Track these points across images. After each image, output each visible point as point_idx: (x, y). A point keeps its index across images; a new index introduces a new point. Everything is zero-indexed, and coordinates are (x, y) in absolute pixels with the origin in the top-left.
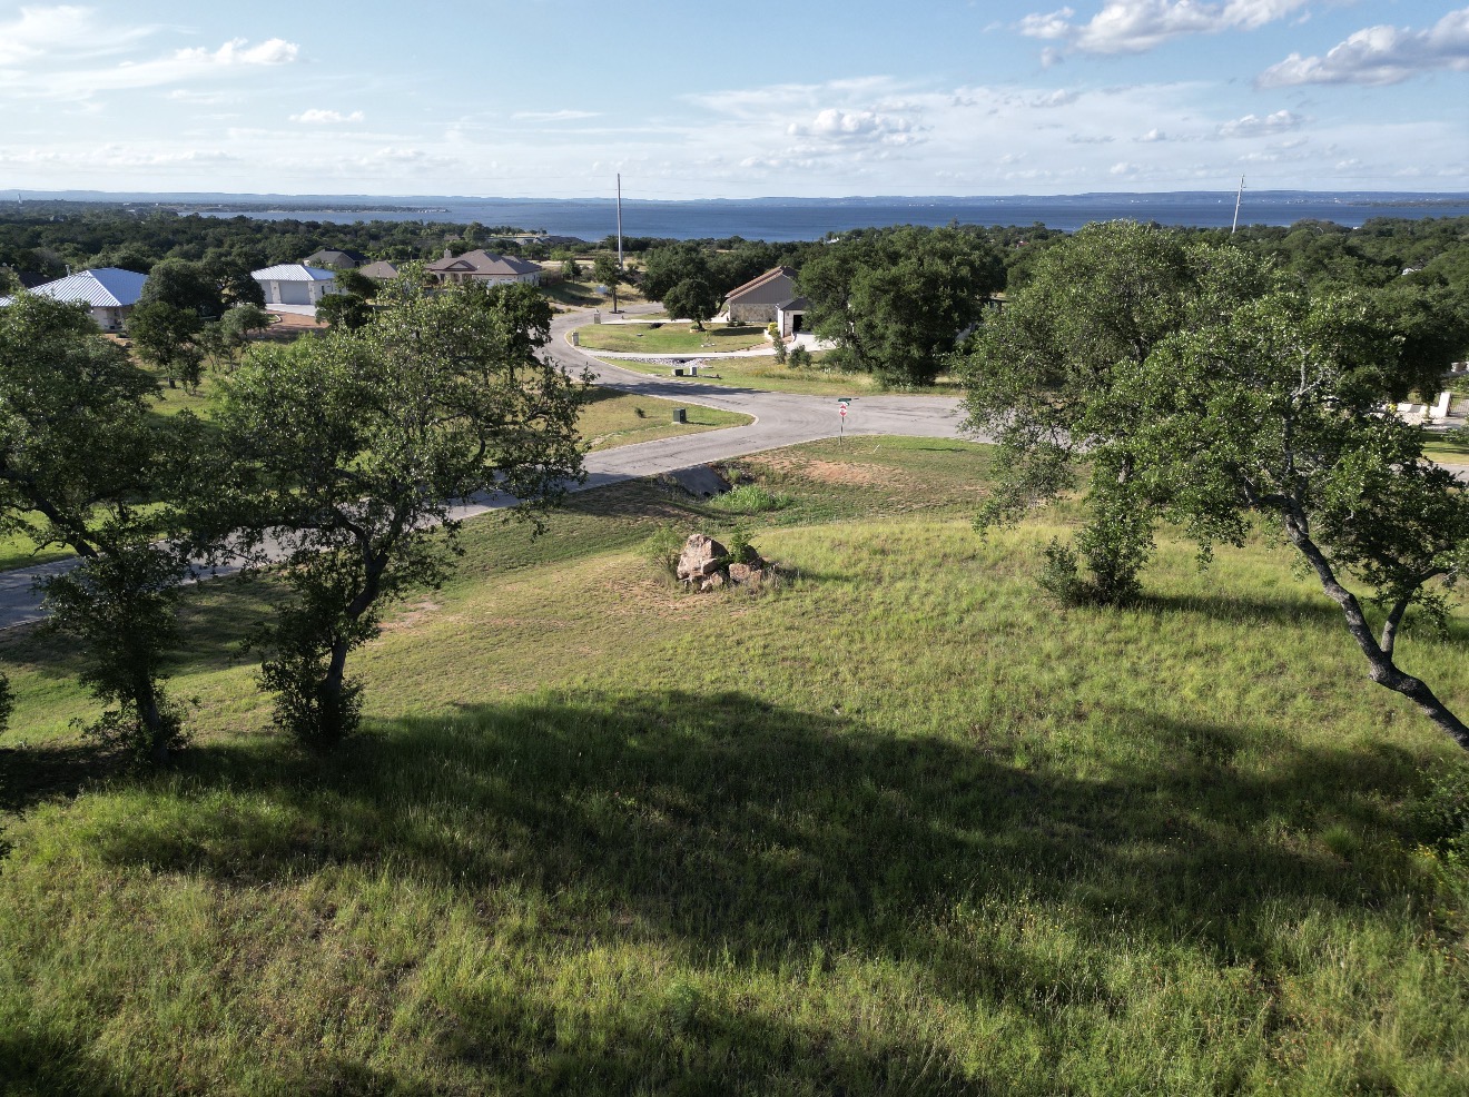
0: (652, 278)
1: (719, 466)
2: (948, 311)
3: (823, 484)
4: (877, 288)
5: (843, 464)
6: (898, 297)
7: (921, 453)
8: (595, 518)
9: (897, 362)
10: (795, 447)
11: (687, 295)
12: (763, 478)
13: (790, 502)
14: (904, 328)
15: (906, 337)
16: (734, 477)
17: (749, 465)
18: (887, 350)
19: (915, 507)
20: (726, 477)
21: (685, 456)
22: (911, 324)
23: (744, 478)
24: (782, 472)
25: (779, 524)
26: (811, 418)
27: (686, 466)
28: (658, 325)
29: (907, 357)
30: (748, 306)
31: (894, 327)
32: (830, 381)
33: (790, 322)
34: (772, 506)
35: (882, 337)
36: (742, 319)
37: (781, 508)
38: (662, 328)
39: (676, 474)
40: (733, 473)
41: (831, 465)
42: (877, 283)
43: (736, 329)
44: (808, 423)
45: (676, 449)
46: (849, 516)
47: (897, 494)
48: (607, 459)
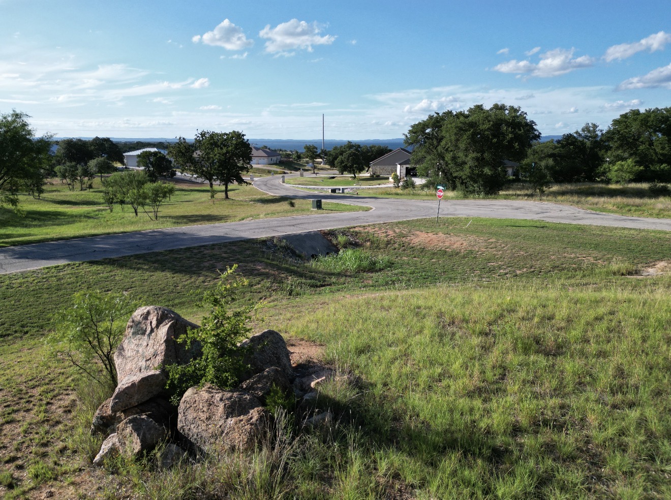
0: (332, 155)
1: (332, 233)
2: (511, 142)
3: (423, 250)
4: (461, 129)
5: (441, 234)
6: (474, 135)
7: (509, 228)
8: (169, 275)
9: (473, 178)
10: (399, 223)
11: (348, 159)
12: (368, 244)
13: (391, 265)
14: (479, 155)
15: (481, 162)
16: (342, 243)
17: (357, 233)
18: (467, 171)
19: (518, 272)
20: (335, 242)
21: (304, 226)
22: (483, 152)
23: (351, 244)
24: (386, 239)
25: (375, 286)
26: (413, 208)
27: (300, 232)
28: (333, 178)
29: (481, 175)
30: (382, 167)
31: (472, 155)
32: (427, 195)
33: (404, 171)
34: (372, 268)
35: (464, 163)
36: (378, 174)
37: (380, 270)
38: (336, 179)
39: (287, 237)
40: (341, 239)
41: (430, 235)
42: (460, 125)
43: (375, 177)
44: (411, 211)
45: (298, 222)
46: (451, 279)
47: (497, 260)
48: (234, 227)
